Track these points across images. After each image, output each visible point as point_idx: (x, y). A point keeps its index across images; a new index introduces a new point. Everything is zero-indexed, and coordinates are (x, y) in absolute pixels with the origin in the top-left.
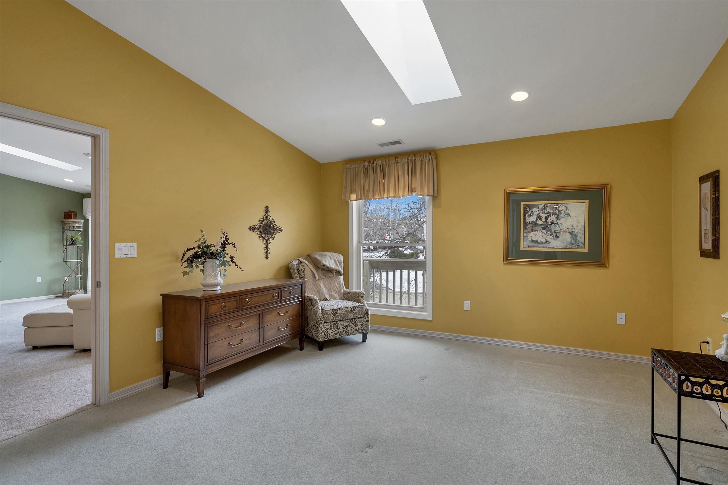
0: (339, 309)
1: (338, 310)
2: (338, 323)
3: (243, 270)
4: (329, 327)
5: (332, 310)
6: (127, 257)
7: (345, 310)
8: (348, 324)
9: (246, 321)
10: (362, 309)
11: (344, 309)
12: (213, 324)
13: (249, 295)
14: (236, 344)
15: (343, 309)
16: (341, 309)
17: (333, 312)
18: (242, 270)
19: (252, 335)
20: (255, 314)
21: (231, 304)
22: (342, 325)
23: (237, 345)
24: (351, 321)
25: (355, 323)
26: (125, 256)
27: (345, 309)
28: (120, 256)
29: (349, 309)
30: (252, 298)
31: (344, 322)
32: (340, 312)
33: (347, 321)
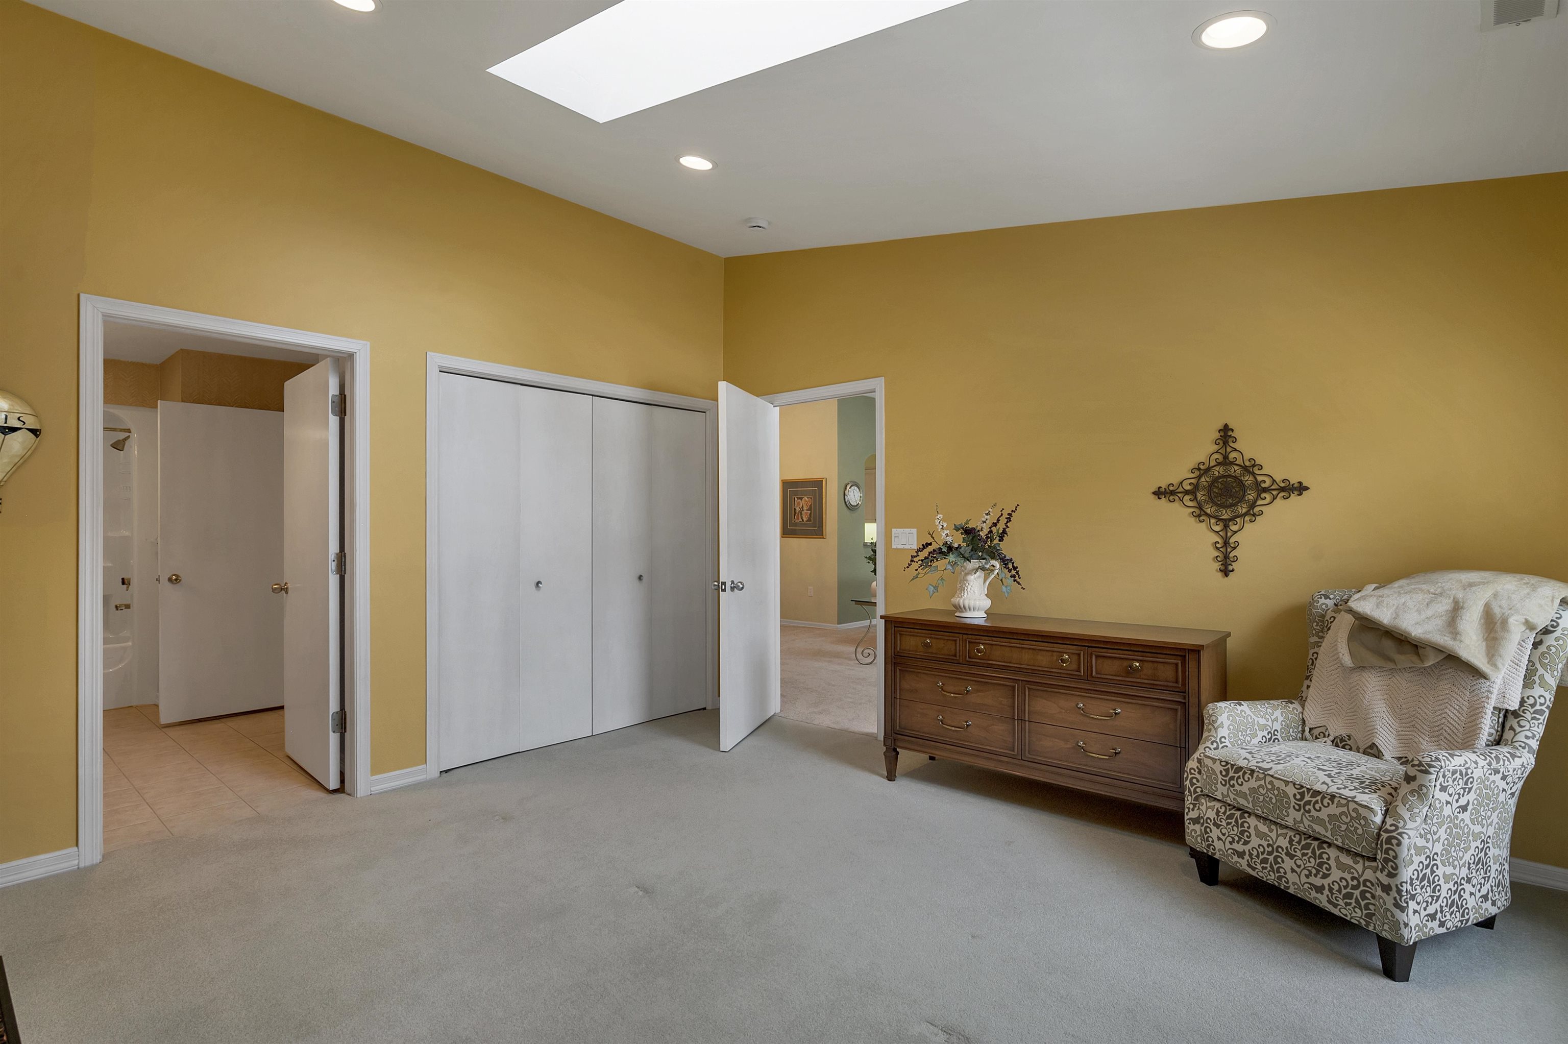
0: (1253, 771)
1: (1247, 776)
2: (1248, 820)
3: (1024, 587)
4: (1211, 814)
5: (1224, 764)
6: (905, 548)
7: (1273, 786)
8: (1283, 842)
9: (978, 691)
10: (1352, 818)
11: (1271, 783)
12: (907, 669)
13: (986, 637)
14: (952, 724)
15: (1268, 779)
16: (1261, 776)
17: (1227, 771)
18: (1022, 588)
19: (993, 725)
20: (1002, 682)
21: (942, 646)
22: (1260, 835)
23: (953, 727)
24: (1300, 839)
25: (1315, 859)
26: (902, 547)
27: (1276, 782)
28: (897, 546)
29: (1291, 790)
30: (994, 647)
31: (1271, 831)
32: (1253, 783)
33: (1284, 831)
